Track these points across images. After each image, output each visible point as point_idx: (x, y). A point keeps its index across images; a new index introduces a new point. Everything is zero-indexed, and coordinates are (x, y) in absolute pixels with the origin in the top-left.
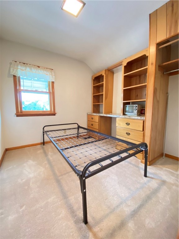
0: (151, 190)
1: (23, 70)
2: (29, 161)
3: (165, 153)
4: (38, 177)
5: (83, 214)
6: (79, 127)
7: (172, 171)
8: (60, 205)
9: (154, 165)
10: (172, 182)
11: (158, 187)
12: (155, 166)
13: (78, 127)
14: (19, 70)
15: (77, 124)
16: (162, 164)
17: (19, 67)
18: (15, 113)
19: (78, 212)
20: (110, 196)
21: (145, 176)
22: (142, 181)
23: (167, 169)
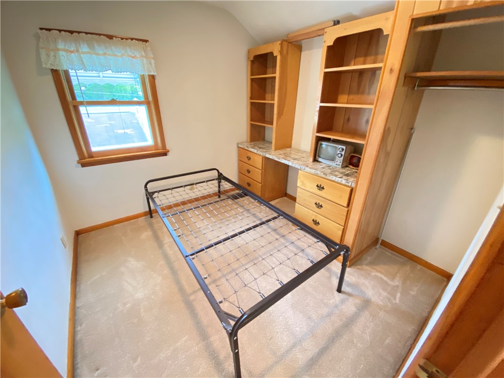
0: (344, 319)
1: (72, 52)
2: (129, 259)
3: (382, 238)
4: (153, 297)
5: (234, 368)
6: (221, 177)
7: (385, 278)
8: (197, 353)
9: (357, 265)
10: (381, 303)
11: (356, 313)
12: (358, 269)
13: (219, 176)
14: (61, 53)
15: (216, 171)
16: (371, 264)
17: (61, 45)
18: (77, 158)
19: (227, 364)
20: (277, 333)
21: (339, 290)
22: (331, 301)
23: (379, 275)
